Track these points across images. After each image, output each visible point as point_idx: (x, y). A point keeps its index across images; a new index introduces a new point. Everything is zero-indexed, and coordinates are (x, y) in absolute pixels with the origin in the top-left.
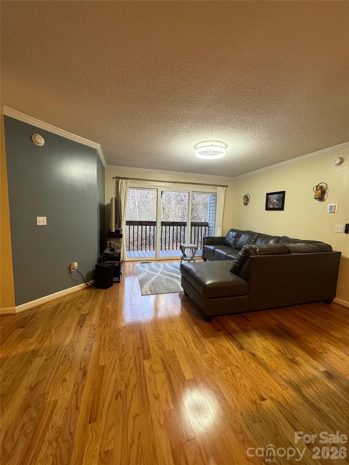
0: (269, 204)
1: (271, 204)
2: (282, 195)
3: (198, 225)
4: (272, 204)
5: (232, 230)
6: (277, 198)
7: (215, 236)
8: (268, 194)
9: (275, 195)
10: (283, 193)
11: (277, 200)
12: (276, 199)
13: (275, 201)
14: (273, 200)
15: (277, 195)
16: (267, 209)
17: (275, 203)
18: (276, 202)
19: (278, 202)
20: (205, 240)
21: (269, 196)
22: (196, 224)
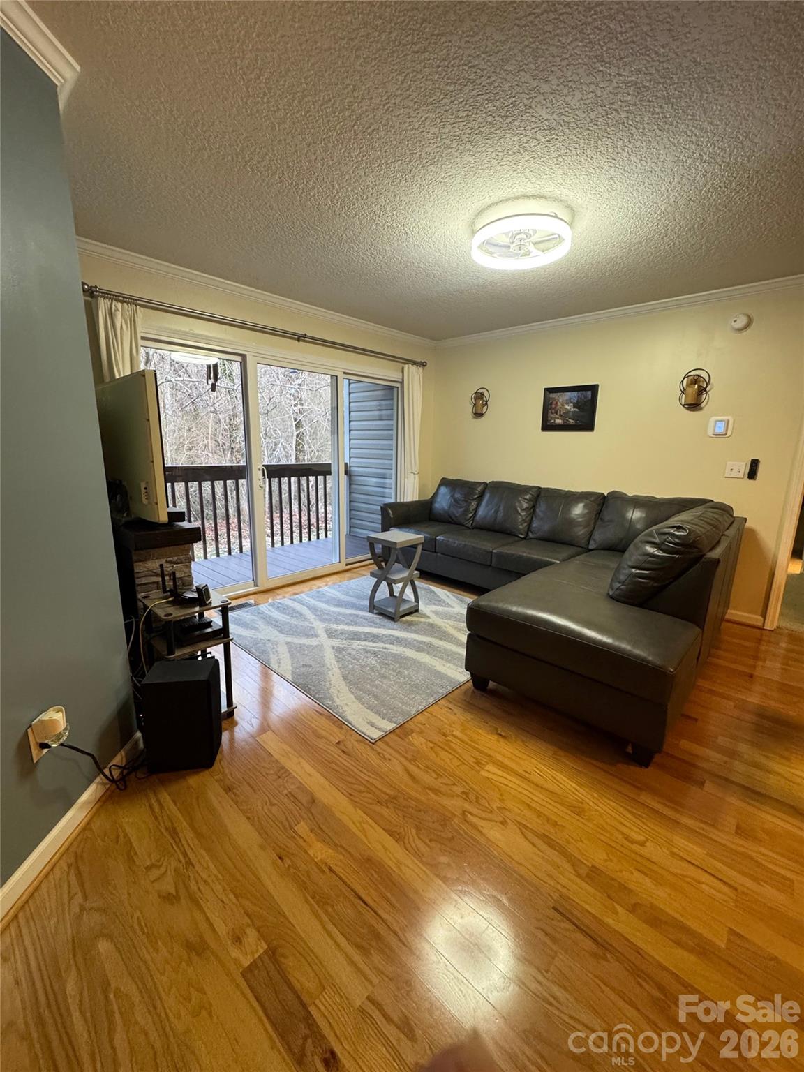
0: (550, 415)
1: (557, 416)
2: (589, 393)
3: (316, 471)
4: (561, 416)
5: (445, 482)
6: (575, 401)
7: (398, 501)
8: (548, 391)
9: (569, 394)
10: (593, 389)
11: (574, 407)
12: (571, 402)
13: (568, 408)
14: (563, 405)
15: (575, 394)
16: (547, 426)
17: (571, 414)
18: (572, 410)
19: (577, 410)
20: (389, 514)
21: (553, 395)
22: (310, 469)
